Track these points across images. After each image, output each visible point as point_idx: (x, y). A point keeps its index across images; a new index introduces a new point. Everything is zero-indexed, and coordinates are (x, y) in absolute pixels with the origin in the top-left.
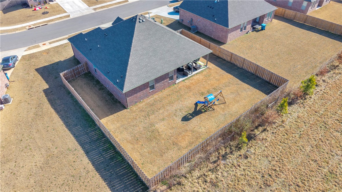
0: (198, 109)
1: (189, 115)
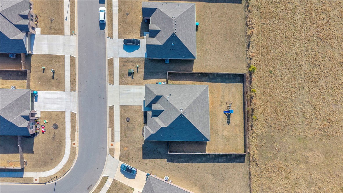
0: (227, 115)
1: (228, 120)
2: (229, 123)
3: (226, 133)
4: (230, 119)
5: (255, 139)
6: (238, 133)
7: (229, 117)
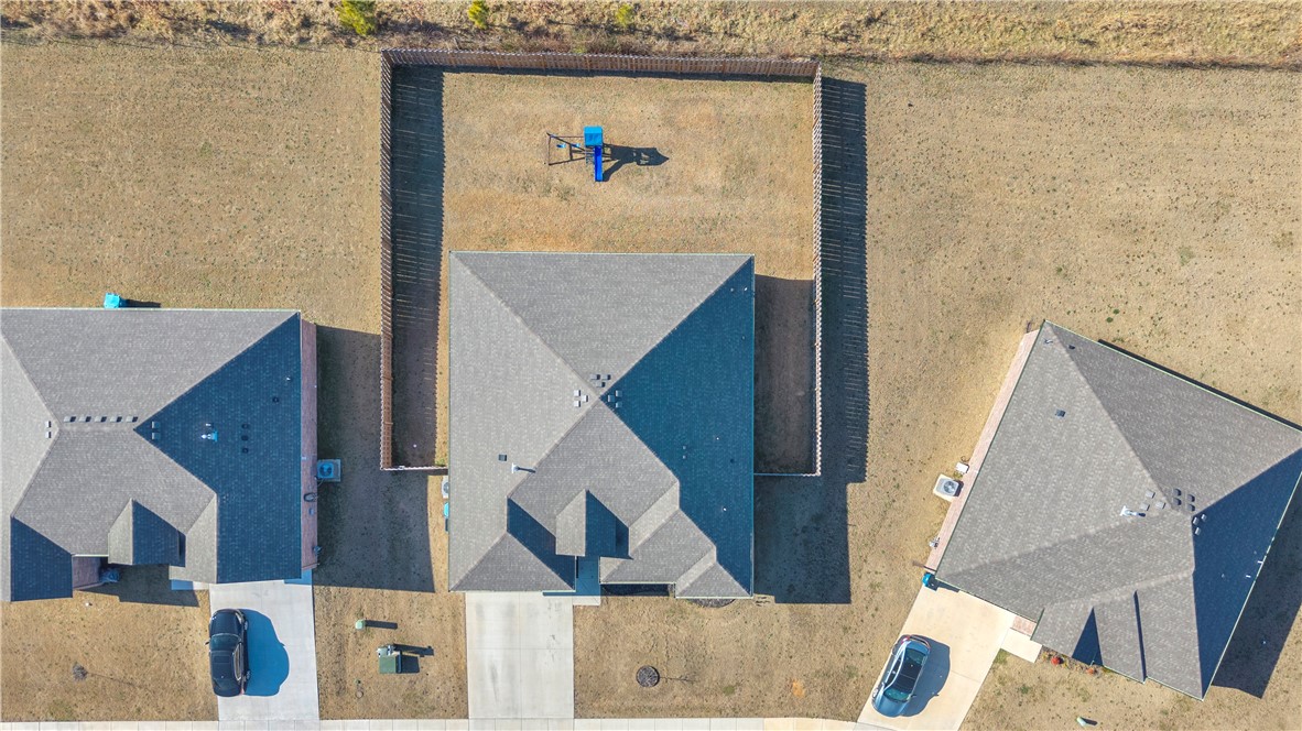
0: (613, 163)
1: (643, 162)
2: (655, 158)
3: (712, 177)
4: (639, 151)
5: (741, 22)
6: (708, 109)
7: (625, 155)
